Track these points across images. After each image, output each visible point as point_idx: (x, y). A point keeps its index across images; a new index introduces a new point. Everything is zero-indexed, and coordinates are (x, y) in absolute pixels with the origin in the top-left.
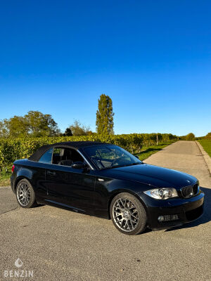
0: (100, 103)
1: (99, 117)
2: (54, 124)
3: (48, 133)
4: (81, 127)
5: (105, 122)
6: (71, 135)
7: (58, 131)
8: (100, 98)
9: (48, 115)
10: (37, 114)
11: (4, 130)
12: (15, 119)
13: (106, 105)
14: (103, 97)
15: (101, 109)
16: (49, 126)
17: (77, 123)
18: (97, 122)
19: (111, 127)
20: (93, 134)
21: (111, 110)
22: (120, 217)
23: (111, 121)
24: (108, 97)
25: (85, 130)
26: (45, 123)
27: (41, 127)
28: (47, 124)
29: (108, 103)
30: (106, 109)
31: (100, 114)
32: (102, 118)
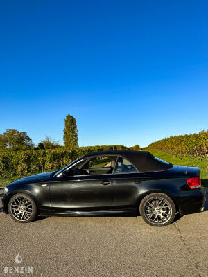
0: (66, 122)
1: (66, 133)
2: (29, 139)
3: (24, 147)
4: (52, 142)
5: (71, 138)
6: (44, 148)
7: (33, 145)
8: (66, 118)
9: (24, 133)
10: (14, 131)
13: (71, 124)
14: (68, 117)
15: (67, 127)
16: (25, 141)
17: (48, 139)
18: (64, 138)
19: (76, 140)
20: (61, 147)
21: (76, 127)
23: (76, 136)
24: (72, 117)
25: (55, 144)
26: (20, 140)
27: (18, 143)
28: (23, 139)
29: (72, 122)
30: (71, 127)
31: (67, 131)
32: (68, 134)
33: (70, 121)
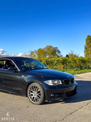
0: (87, 40)
1: (86, 48)
2: (59, 52)
7: (62, 56)
8: (87, 37)
9: (56, 48)
10: (50, 47)
11: (35, 56)
12: (40, 50)
16: (57, 53)
17: (72, 51)
18: (85, 51)
22: (32, 95)
26: (54, 52)
27: (52, 54)
31: (87, 46)
32: (88, 49)
33: (90, 39)
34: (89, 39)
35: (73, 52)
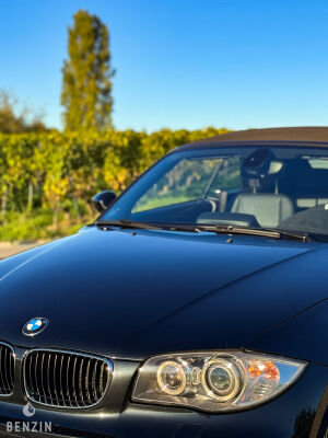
0: (73, 36)
1: (69, 80)
4: (17, 113)
5: (88, 98)
13: (91, 43)
14: (82, 18)
15: (78, 57)
18: (64, 96)
19: (107, 109)
21: (107, 58)
23: (107, 92)
24: (96, 20)
25: (29, 120)
29: (96, 37)
30: (91, 58)
31: (73, 71)
32: (78, 84)
33: (89, 35)
34: (84, 31)
35: (11, 101)
